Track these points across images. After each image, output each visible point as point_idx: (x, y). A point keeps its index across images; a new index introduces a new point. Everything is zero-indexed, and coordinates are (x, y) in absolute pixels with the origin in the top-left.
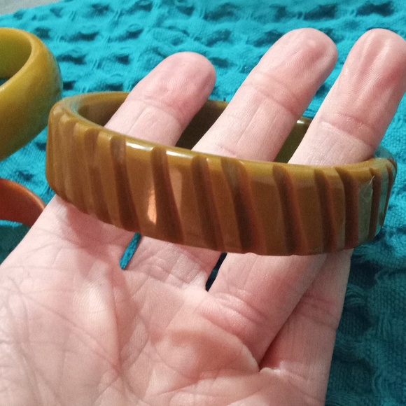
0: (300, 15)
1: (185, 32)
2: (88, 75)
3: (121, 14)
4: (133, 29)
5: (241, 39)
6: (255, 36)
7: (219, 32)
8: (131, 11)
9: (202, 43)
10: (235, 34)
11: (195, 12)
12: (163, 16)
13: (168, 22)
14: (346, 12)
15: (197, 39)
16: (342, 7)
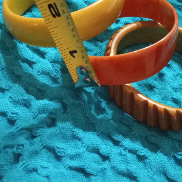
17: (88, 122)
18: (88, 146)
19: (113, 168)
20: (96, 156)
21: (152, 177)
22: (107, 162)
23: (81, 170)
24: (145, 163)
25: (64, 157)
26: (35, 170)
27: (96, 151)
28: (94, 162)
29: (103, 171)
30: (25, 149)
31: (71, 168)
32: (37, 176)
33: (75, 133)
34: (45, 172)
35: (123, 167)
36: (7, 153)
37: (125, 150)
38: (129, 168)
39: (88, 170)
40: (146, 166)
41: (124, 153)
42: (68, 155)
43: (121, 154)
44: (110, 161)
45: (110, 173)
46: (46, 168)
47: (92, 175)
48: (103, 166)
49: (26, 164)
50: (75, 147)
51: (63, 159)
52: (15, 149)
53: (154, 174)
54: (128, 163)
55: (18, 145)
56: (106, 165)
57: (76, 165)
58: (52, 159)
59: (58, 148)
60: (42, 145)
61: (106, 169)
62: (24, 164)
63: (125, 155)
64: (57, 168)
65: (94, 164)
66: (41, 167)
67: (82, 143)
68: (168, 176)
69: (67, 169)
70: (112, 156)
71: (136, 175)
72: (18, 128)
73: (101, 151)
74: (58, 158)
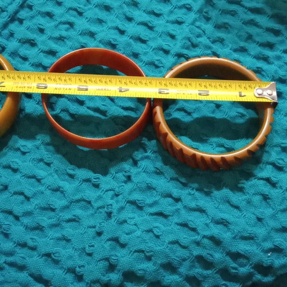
0: (258, 42)
1: (204, 32)
2: (154, 39)
3: (175, 8)
4: (179, 20)
5: (228, 46)
6: (235, 47)
7: (219, 38)
8: (180, 8)
9: (210, 41)
10: (226, 42)
11: (211, 21)
12: (196, 19)
13: (198, 24)
14: (278, 49)
15: (209, 38)
16: (278, 46)
17: (158, 171)
18: (162, 194)
19: (185, 207)
20: (170, 200)
21: (218, 207)
22: (180, 203)
23: (160, 214)
24: (211, 196)
25: (145, 206)
26: (125, 221)
27: (169, 196)
28: (170, 205)
29: (177, 211)
30: (113, 207)
31: (152, 214)
32: (128, 226)
33: (149, 185)
34: (133, 222)
35: (193, 205)
36: (101, 212)
37: (193, 189)
38: (198, 204)
39: (166, 213)
40: (212, 199)
41: (192, 192)
42: (147, 204)
43: (190, 194)
44: (182, 201)
45: (183, 212)
46: (133, 218)
47: (169, 216)
48: (177, 207)
49: (117, 219)
50: (152, 196)
51: (144, 208)
52: (106, 209)
53: (219, 204)
54: (197, 200)
55: (107, 205)
56: (179, 205)
57: (155, 211)
58: (136, 210)
59: (138, 201)
60: (125, 201)
61: (179, 209)
62: (116, 219)
63: (193, 194)
64: (142, 216)
65: (169, 207)
66: (129, 218)
67: (157, 192)
68: (232, 203)
69: (149, 215)
70: (183, 197)
71: (205, 209)
72: (103, 190)
73: (173, 195)
74: (140, 208)
